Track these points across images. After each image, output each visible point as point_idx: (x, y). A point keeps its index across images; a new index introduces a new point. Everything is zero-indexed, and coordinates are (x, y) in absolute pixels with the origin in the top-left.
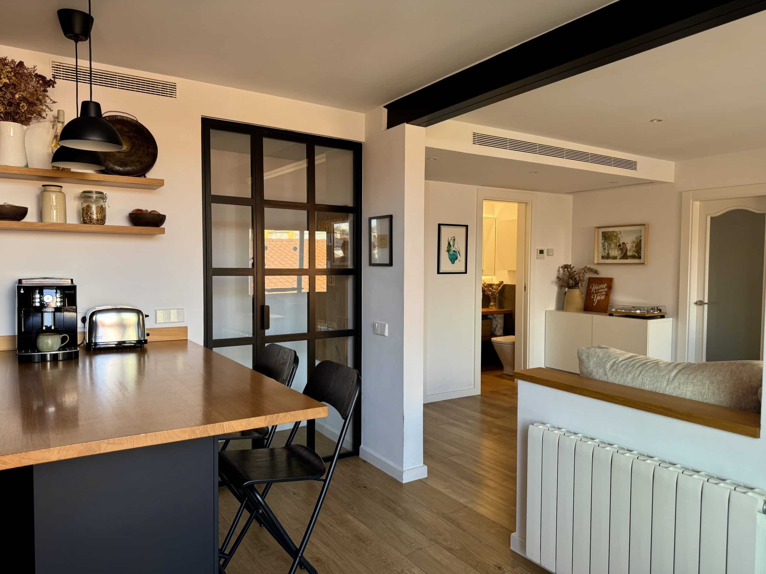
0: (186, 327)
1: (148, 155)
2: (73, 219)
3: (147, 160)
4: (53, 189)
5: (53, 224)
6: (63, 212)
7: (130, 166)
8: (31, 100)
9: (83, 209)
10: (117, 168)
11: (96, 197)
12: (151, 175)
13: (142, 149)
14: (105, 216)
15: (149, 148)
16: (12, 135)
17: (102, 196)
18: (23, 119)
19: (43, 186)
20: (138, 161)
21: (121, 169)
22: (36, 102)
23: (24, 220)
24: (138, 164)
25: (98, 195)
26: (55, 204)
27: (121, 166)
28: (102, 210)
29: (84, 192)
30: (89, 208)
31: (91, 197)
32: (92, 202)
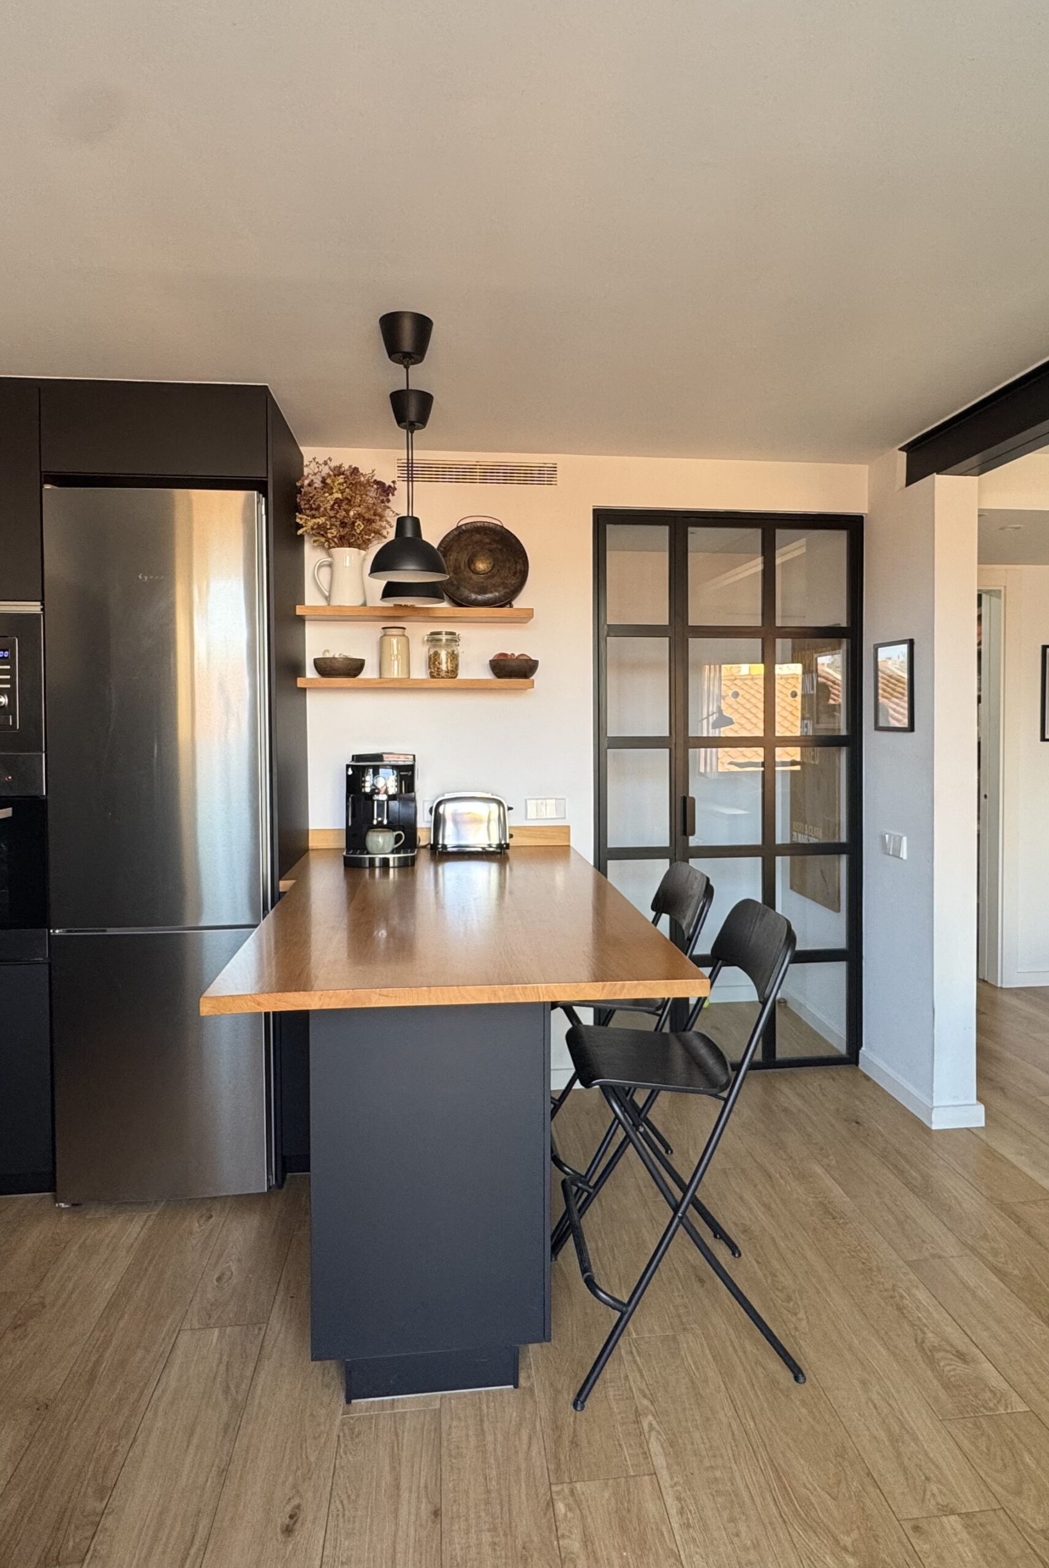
0: (568, 827)
1: (515, 573)
2: (420, 672)
3: (513, 581)
4: (394, 632)
5: (393, 680)
6: (405, 662)
7: (491, 592)
8: (367, 516)
9: (430, 658)
10: (473, 596)
11: (447, 640)
12: (519, 603)
13: (508, 565)
14: (457, 666)
15: (516, 562)
16: (348, 565)
17: (453, 638)
18: (360, 542)
19: (384, 628)
20: (503, 583)
21: (480, 597)
22: (373, 517)
23: (361, 676)
24: (501, 589)
25: (449, 637)
26: (396, 653)
27: (479, 593)
28: (454, 657)
29: (433, 634)
30: (436, 654)
31: (440, 640)
32: (441, 646)
